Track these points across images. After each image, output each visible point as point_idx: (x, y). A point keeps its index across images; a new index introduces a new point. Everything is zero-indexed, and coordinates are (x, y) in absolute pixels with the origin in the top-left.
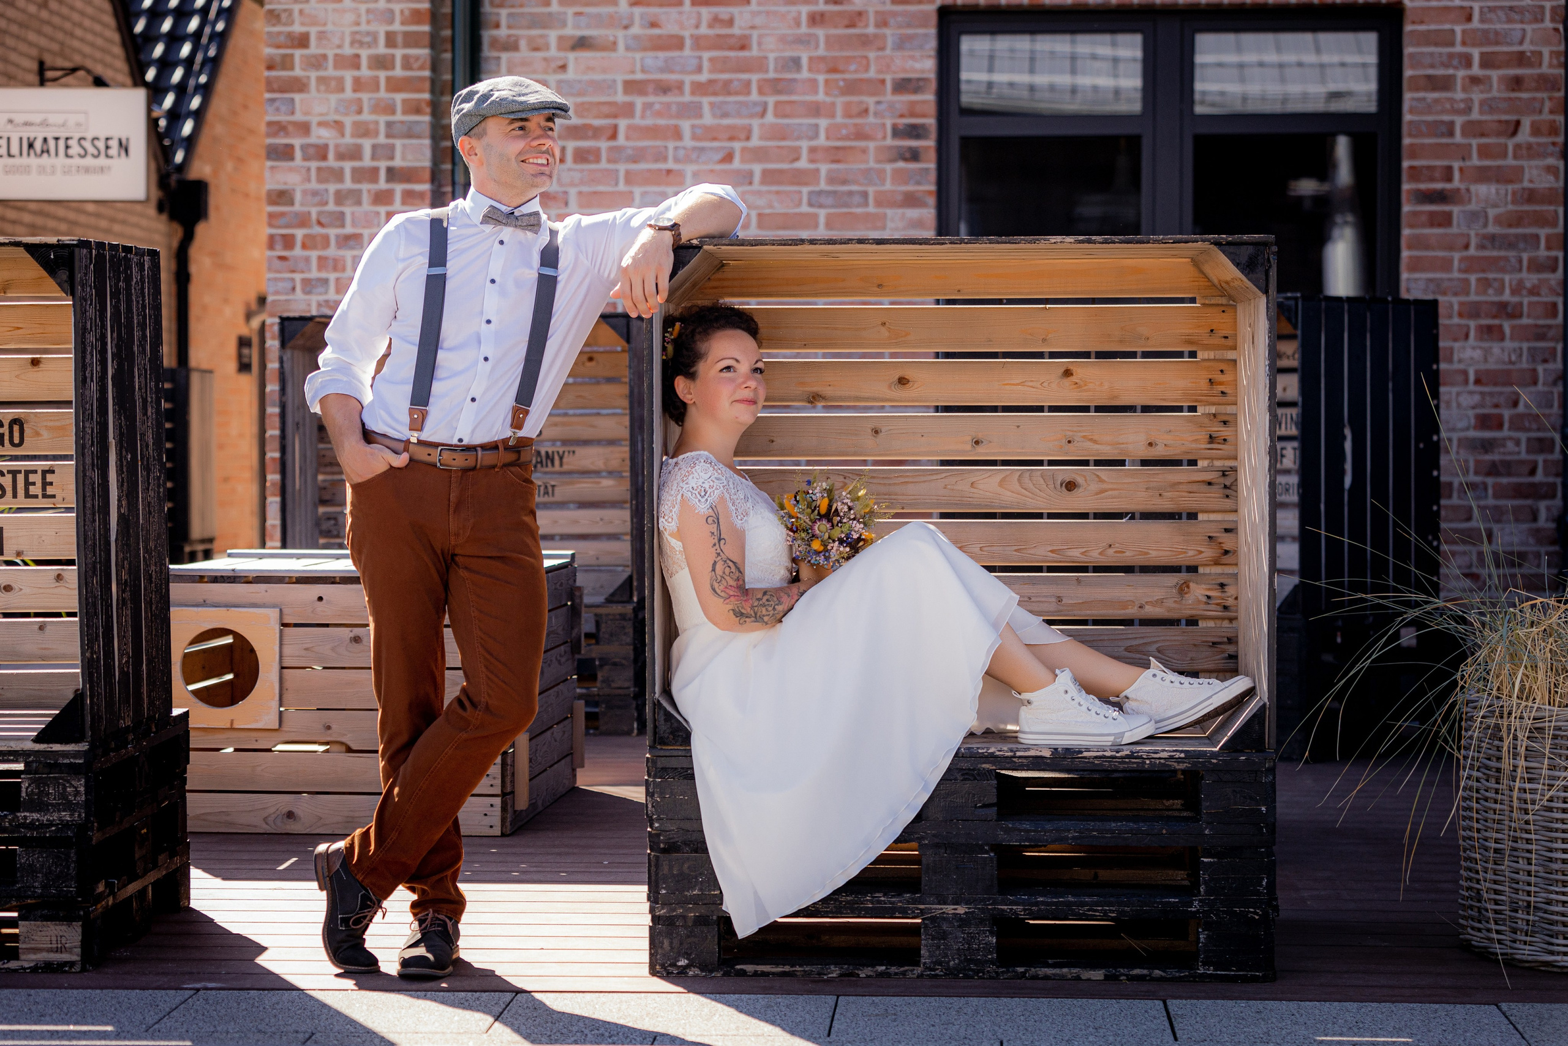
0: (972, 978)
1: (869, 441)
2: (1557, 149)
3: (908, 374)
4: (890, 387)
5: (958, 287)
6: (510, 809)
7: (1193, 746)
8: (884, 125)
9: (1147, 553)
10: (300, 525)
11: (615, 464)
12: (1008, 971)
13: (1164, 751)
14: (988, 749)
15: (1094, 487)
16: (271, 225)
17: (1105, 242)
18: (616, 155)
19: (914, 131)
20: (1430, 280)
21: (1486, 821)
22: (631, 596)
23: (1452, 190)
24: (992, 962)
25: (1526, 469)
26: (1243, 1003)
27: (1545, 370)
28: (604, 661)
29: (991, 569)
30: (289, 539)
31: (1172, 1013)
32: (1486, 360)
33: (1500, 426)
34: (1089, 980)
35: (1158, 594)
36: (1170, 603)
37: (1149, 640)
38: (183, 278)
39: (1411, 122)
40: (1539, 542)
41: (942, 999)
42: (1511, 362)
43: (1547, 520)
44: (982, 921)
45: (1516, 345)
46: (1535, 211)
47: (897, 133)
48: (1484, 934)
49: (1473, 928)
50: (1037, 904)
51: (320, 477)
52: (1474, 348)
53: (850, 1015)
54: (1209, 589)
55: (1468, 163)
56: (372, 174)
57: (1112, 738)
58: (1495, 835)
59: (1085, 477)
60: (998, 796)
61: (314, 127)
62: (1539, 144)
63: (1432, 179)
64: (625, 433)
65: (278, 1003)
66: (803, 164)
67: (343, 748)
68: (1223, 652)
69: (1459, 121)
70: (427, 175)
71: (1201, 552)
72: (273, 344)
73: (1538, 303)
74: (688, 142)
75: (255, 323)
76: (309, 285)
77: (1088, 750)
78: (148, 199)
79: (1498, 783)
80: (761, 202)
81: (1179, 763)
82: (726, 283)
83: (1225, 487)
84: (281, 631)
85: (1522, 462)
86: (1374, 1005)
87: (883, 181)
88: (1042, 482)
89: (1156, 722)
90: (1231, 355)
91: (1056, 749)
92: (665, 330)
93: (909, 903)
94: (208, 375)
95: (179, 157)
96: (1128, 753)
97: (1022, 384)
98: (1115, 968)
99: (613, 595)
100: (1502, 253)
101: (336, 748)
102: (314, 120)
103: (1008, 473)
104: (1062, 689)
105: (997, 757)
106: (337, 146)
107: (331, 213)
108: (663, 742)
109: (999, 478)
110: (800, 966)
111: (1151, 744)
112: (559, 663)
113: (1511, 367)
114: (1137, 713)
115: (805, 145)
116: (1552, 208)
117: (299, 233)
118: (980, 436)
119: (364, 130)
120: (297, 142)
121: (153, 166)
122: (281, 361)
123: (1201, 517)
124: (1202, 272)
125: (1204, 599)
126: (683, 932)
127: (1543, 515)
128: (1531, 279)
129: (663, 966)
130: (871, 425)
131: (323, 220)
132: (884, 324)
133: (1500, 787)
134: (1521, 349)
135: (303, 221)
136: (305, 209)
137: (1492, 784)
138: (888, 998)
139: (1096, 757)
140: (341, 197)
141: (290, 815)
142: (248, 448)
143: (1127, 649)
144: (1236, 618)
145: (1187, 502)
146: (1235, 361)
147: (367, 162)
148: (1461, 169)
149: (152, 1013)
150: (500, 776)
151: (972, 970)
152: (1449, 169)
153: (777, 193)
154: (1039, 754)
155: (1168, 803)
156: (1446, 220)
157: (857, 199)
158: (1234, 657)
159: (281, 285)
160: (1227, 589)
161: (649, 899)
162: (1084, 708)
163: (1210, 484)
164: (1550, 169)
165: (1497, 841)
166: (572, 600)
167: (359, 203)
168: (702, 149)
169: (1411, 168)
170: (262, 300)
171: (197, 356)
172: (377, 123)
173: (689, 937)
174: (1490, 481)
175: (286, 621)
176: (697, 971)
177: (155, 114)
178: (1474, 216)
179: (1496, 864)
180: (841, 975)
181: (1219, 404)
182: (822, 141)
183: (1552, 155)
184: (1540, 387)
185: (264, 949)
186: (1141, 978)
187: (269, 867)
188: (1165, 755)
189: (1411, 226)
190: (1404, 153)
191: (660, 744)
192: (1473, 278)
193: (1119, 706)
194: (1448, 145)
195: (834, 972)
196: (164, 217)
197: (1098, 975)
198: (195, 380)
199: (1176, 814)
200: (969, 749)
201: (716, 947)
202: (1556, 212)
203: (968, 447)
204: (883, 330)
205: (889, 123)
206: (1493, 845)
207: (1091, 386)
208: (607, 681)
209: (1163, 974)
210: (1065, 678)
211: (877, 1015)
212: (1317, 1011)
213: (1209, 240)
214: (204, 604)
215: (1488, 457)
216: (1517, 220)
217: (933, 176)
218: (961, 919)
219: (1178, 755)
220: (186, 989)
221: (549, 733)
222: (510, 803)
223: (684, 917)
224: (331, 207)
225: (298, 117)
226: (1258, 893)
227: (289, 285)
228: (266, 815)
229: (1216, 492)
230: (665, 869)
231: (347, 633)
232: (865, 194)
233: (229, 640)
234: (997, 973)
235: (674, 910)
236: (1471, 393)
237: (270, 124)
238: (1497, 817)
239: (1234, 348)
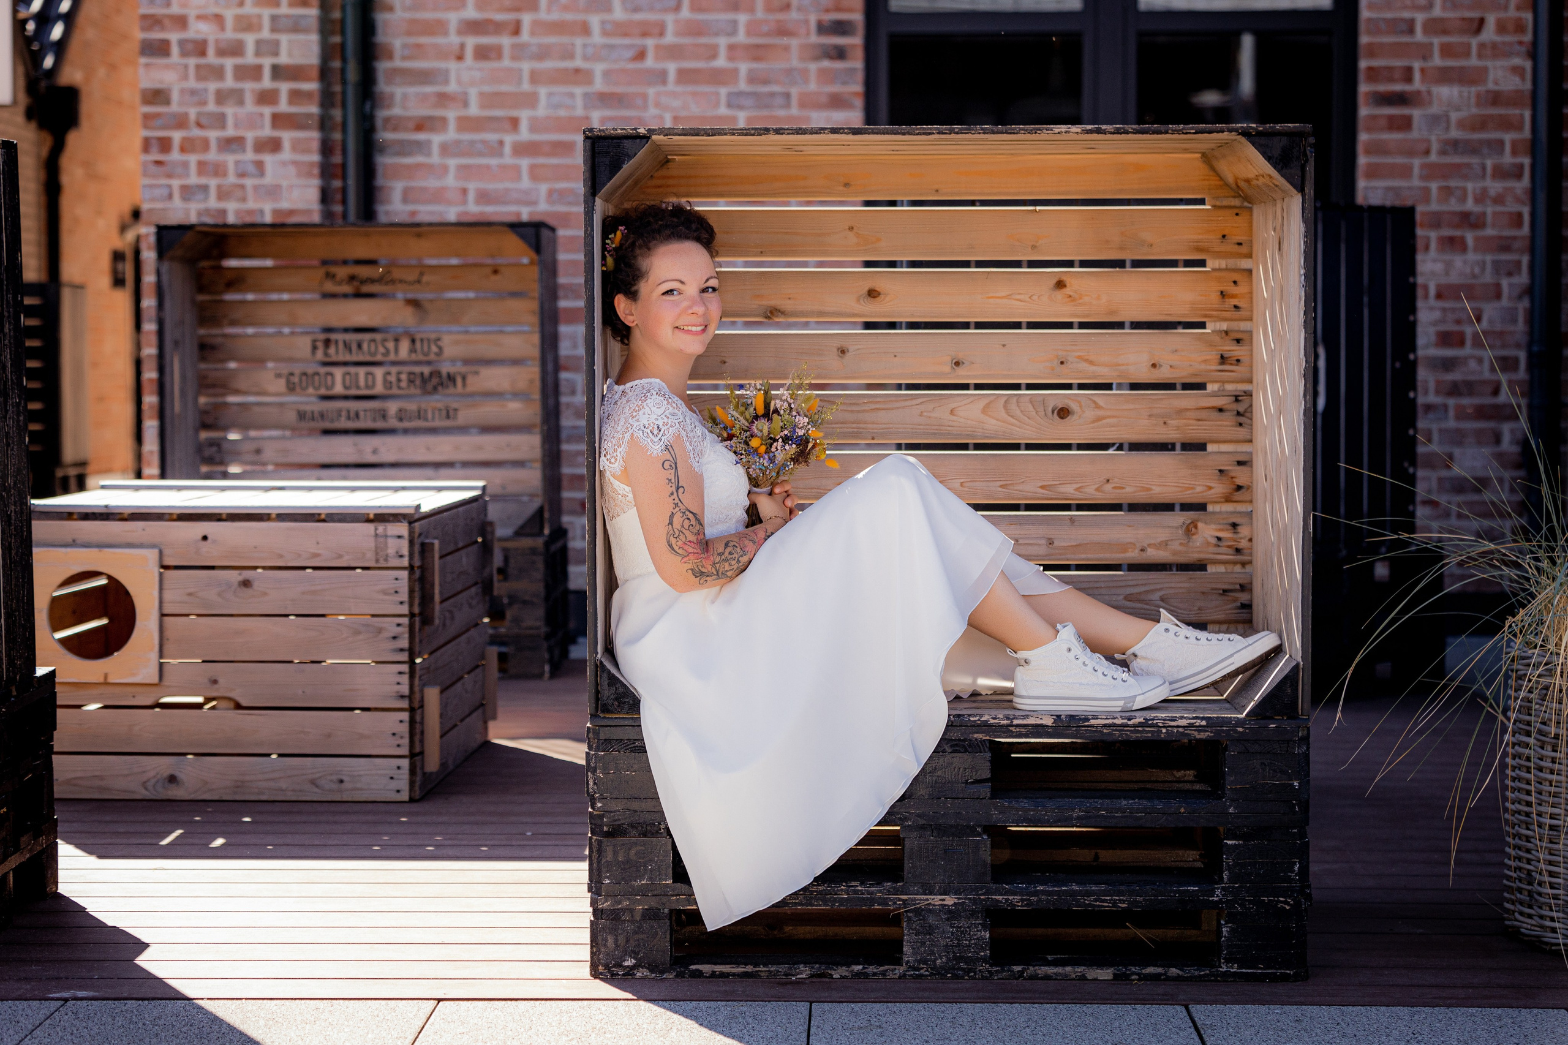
0: (962, 978)
1: (832, 361)
2: (1523, 49)
3: (879, 285)
4: (858, 300)
5: (936, 187)
6: (418, 771)
7: (1214, 711)
8: (807, 22)
9: (1149, 489)
10: (179, 453)
11: (522, 385)
12: (1003, 971)
13: (1183, 718)
14: (981, 716)
15: (1090, 414)
16: (146, 127)
17: (1118, 132)
18: (519, 52)
19: (840, 28)
20: (1388, 189)
21: (1540, 793)
22: (542, 528)
23: (1411, 93)
24: (984, 960)
25: (1489, 389)
26: (1277, 1009)
27: (1510, 285)
28: (513, 599)
29: (977, 507)
30: (169, 470)
31: (1199, 1023)
32: (1447, 274)
33: (1461, 343)
34: (1096, 979)
35: (1162, 535)
36: (1175, 546)
37: (1152, 587)
38: (52, 189)
39: (1369, 20)
40: (1504, 466)
41: (931, 1005)
42: (1474, 276)
43: (1511, 443)
44: (973, 914)
45: (1478, 257)
46: (1500, 115)
47: (823, 29)
48: (1536, 921)
49: (1521, 914)
50: (1036, 893)
51: (202, 400)
52: (1434, 261)
53: (827, 1027)
54: (1220, 530)
55: (1430, 64)
56: (255, 72)
57: (1121, 703)
58: (1550, 810)
59: (1079, 402)
60: (992, 771)
61: (192, 21)
62: (1504, 43)
63: (1391, 80)
64: (536, 352)
65: (160, 1018)
66: (721, 62)
67: (232, 705)
68: (1235, 600)
69: (1420, 18)
70: (315, 73)
71: (1210, 488)
72: (149, 255)
73: (1503, 213)
74: (597, 38)
75: (130, 236)
76: (187, 192)
77: (1095, 717)
78: (15, 102)
79: (1555, 751)
80: (676, 103)
81: (1199, 731)
82: (671, 182)
83: (1238, 414)
84: (161, 574)
85: (1484, 382)
86: (1427, 1010)
87: (806, 81)
88: (1030, 407)
89: (1171, 683)
90: (1245, 264)
91: (1059, 716)
92: (605, 236)
93: (889, 893)
94: (79, 290)
95: (49, 62)
96: (1141, 720)
97: (1008, 297)
98: (1125, 966)
99: (522, 527)
100: (1465, 160)
101: (224, 704)
102: (192, 13)
103: (992, 398)
104: (1065, 647)
105: (991, 725)
106: (217, 41)
107: (211, 115)
108: (606, 709)
109: (982, 403)
110: (765, 965)
111: (1166, 709)
112: (470, 606)
113: (1473, 281)
114: (1148, 674)
115: (723, 42)
116: (1517, 112)
117: (177, 136)
118: (961, 356)
119: (247, 24)
120: (174, 37)
121: (21, 70)
122: (158, 273)
123: (1210, 448)
124: (1213, 169)
125: (1214, 541)
126: (630, 927)
127: (1506, 438)
128: (1495, 187)
129: (606, 966)
130: (838, 343)
131: (204, 121)
132: (851, 228)
133: (1558, 755)
134: (1484, 262)
135: (181, 122)
136: (182, 110)
137: (1548, 752)
138: (870, 1005)
139: (1105, 726)
140: (221, 97)
141: (172, 779)
142: (124, 369)
143: (1127, 598)
144: (1250, 562)
145: (1195, 433)
146: (1250, 271)
147: (250, 58)
148: (1422, 70)
149: (11, 1032)
150: (407, 735)
151: (963, 969)
152: (1409, 71)
153: (694, 94)
154: (1039, 722)
155: (1179, 774)
156: (1406, 124)
157: (779, 101)
158: (1247, 607)
159: (158, 192)
160: (1240, 529)
161: (590, 890)
162: (1090, 668)
163: (1221, 410)
164: (1517, 70)
165: (1552, 817)
166: (483, 536)
167: (241, 102)
168: (612, 47)
169: (1370, 69)
170: (136, 214)
171: (70, 270)
172: (260, 16)
173: (635, 933)
174: (1451, 402)
175: (167, 562)
176: (646, 972)
177: (23, 14)
178: (1435, 120)
179: (1551, 842)
180: (812, 976)
181: (1232, 320)
182: (741, 37)
183: (1518, 54)
184: (1505, 302)
185: (144, 946)
186: (1155, 977)
187: (149, 841)
188: (1183, 722)
189: (1369, 130)
190: (1362, 52)
191: (603, 712)
192: (1434, 186)
193: (1124, 664)
194: (1407, 44)
195: (804, 972)
196: (33, 125)
197: (1105, 974)
198: (66, 296)
199: (1188, 786)
200: (959, 716)
201: (668, 944)
202: (1522, 116)
203: (947, 369)
204: (851, 234)
205: (813, 19)
206: (1548, 821)
207: (1086, 299)
208: (516, 620)
209: (1181, 973)
210: (1067, 633)
211: (860, 1028)
212: (1365, 1020)
213: (1236, 130)
214: (74, 544)
215: (1450, 377)
216: (1481, 124)
217: (860, 76)
218: (950, 912)
219: (1198, 722)
220: (52, 999)
221: (459, 685)
222: (419, 764)
223: (631, 911)
224: (211, 107)
225: (175, 9)
226: (1290, 880)
227: (165, 192)
228: (145, 779)
229: (1228, 420)
230: (609, 856)
231: (235, 576)
232: (787, 96)
233: (103, 581)
234: (990, 972)
235: (620, 902)
236: (1432, 309)
237: (144, 17)
238: (1553, 789)
239: (1249, 256)
